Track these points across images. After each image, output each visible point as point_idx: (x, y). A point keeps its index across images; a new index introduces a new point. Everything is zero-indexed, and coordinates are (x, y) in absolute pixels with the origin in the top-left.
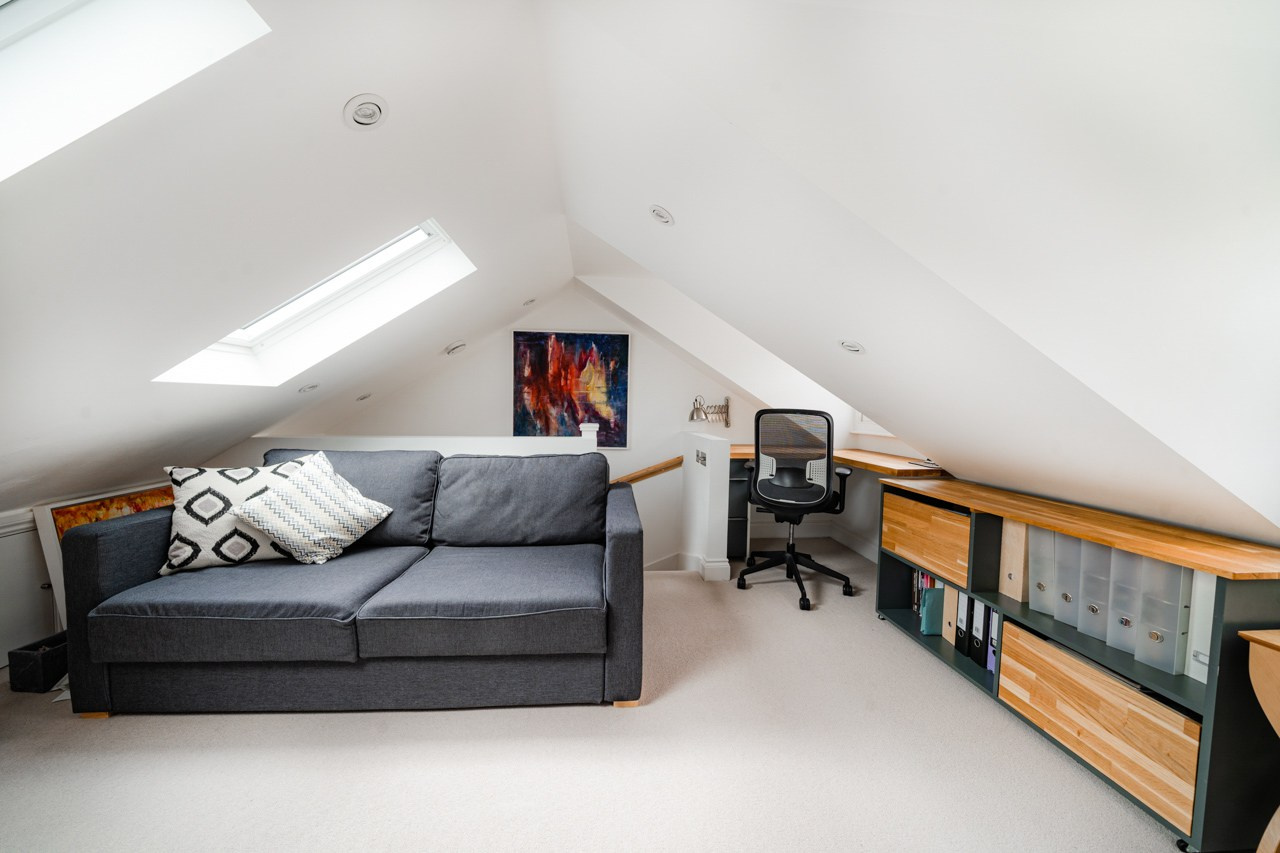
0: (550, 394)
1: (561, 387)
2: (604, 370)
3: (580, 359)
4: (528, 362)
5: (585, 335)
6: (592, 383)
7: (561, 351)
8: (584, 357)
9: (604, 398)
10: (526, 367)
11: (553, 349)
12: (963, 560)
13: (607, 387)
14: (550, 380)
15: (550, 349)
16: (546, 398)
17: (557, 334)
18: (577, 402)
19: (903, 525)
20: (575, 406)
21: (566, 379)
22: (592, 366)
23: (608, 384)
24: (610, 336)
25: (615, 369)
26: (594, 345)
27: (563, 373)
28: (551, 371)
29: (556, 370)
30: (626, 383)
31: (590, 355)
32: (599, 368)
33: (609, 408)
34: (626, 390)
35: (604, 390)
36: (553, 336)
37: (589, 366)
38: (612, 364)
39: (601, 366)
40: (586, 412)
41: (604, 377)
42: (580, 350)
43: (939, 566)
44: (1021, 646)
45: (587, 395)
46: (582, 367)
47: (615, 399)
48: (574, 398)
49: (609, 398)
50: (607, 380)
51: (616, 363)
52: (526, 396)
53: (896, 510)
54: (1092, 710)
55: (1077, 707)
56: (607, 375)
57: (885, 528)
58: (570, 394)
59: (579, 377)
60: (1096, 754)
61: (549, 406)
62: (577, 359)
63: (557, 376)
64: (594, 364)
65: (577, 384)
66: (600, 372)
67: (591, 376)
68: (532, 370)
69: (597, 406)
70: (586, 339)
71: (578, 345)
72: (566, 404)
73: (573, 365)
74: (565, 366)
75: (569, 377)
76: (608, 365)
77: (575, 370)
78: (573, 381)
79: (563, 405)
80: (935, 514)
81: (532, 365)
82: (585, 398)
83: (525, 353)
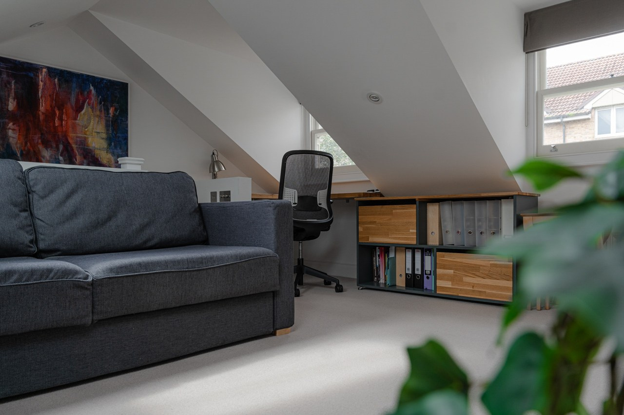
0: (42, 134)
1: (55, 127)
2: (103, 115)
3: (77, 101)
4: (12, 94)
5: (82, 75)
6: (90, 127)
7: (55, 88)
8: (81, 98)
9: (104, 144)
10: (11, 100)
11: (45, 84)
12: (413, 229)
13: (107, 133)
14: (42, 118)
15: (41, 84)
16: (37, 138)
17: (49, 69)
18: (74, 146)
19: (374, 223)
20: (72, 150)
21: (61, 119)
22: (90, 110)
23: (108, 130)
24: (110, 81)
25: (114, 115)
26: (92, 88)
27: (57, 112)
28: (42, 108)
29: (49, 108)
30: (127, 131)
31: (89, 97)
32: (98, 113)
33: (110, 156)
34: (126, 139)
35: (104, 136)
36: (45, 70)
37: (86, 109)
38: (111, 111)
39: (101, 111)
40: (85, 157)
41: (103, 122)
42: (77, 90)
43: (399, 238)
44: (446, 260)
45: (85, 139)
46: (79, 109)
47: (115, 147)
48: (71, 141)
49: (110, 145)
50: (107, 126)
51: (116, 110)
52: (10, 133)
53: (369, 215)
54: (477, 273)
55: (471, 275)
56: (107, 121)
57: (361, 229)
58: (66, 136)
59: (75, 119)
60: (480, 292)
61: (40, 147)
62: (73, 100)
63: (50, 116)
64: (92, 108)
65: (74, 127)
66: (99, 117)
67: (89, 120)
68: (18, 103)
69: (97, 152)
70: (84, 80)
71: (74, 85)
72: (61, 147)
73: (69, 104)
74: (59, 104)
75: (64, 117)
76: (107, 110)
77: (71, 111)
78: (70, 122)
79: (58, 148)
80: (395, 209)
81: (16, 97)
82: (83, 143)
83: (9, 83)
